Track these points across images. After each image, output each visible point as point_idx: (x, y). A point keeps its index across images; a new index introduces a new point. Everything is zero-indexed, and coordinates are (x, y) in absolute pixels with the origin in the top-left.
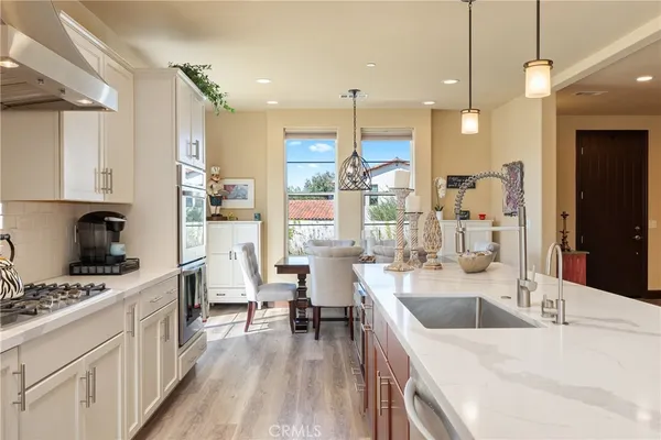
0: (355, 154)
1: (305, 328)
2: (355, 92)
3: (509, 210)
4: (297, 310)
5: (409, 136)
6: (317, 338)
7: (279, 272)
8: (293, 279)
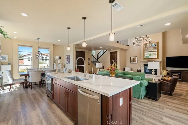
0: (39, 51)
1: (27, 88)
2: (39, 39)
3: (67, 62)
4: (25, 84)
5: (49, 49)
6: (31, 89)
7: (20, 76)
8: (24, 77)
